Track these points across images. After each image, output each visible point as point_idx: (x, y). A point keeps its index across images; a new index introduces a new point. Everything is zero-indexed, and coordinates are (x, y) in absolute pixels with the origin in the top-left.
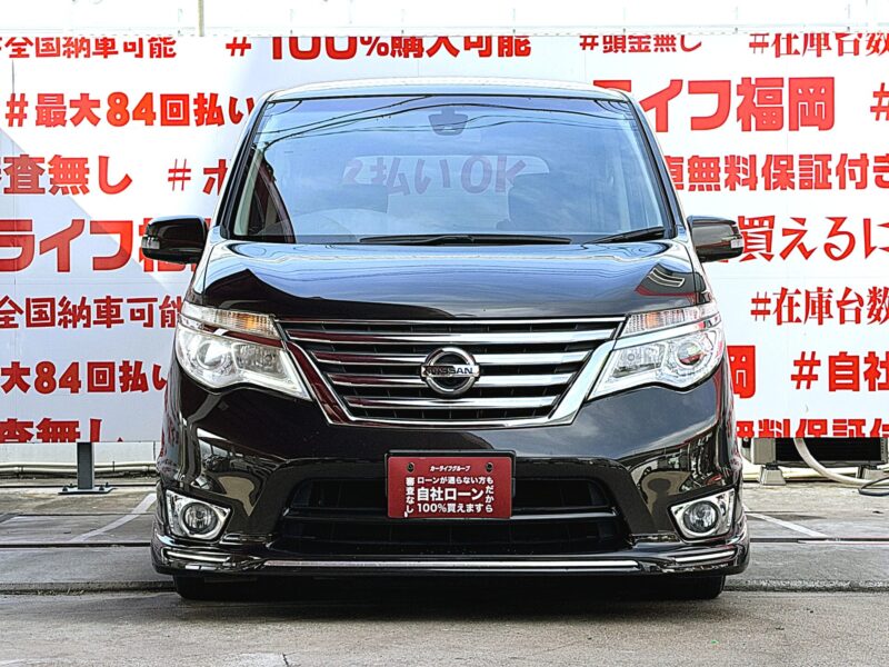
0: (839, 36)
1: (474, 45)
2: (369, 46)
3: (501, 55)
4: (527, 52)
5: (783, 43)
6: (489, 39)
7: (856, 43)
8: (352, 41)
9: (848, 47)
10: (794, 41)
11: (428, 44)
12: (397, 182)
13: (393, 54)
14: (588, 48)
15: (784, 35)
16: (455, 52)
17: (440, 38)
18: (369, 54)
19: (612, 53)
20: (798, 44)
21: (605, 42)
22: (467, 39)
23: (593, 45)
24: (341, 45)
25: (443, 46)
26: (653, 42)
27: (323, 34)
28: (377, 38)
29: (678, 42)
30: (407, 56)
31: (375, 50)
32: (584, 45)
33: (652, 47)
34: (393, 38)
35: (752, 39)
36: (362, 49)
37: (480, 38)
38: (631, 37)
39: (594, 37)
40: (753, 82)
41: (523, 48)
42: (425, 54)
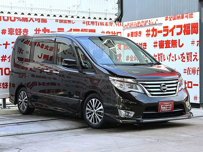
0: (96, 22)
1: (37, 20)
2: (18, 19)
3: (42, 22)
4: (46, 22)
6: (40, 19)
7: (98, 23)
8: (15, 18)
9: (97, 24)
10: (89, 23)
11: (29, 19)
13: (22, 21)
14: (57, 22)
16: (34, 21)
17: (31, 18)
18: (18, 21)
19: (61, 23)
20: (90, 23)
22: (36, 19)
23: (58, 21)
24: (13, 19)
25: (31, 20)
26: (67, 21)
27: (9, 16)
29: (71, 22)
30: (25, 22)
31: (19, 20)
32: (56, 21)
33: (67, 22)
34: (22, 18)
35: (83, 22)
36: (17, 20)
37: (38, 19)
38: (64, 20)
39: (58, 20)
40: (83, 30)
41: (46, 21)
42: (28, 21)
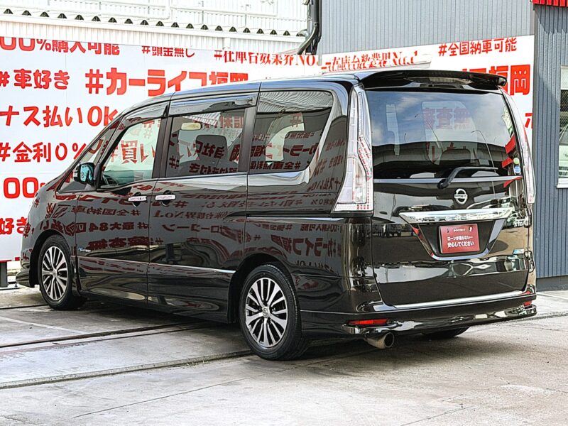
0: (250, 54)
1: (93, 48)
2: (41, 45)
3: (106, 53)
4: (118, 53)
5: (228, 55)
6: (100, 45)
7: (256, 57)
8: (33, 40)
9: (253, 59)
10: (232, 55)
11: (71, 45)
12: (56, 120)
13: (53, 50)
14: (146, 52)
15: (228, 52)
16: (84, 51)
17: (76, 42)
18: (41, 49)
19: (156, 56)
20: (234, 57)
21: (153, 50)
22: (89, 44)
23: (148, 51)
24: (27, 43)
25: (78, 47)
26: (174, 51)
27: (17, 36)
28: (45, 40)
29: (184, 52)
30: (60, 51)
31: (44, 47)
32: (144, 51)
33: (173, 54)
34: (53, 41)
35: (215, 53)
36: (38, 46)
37: (95, 44)
38: (164, 48)
39: (148, 47)
40: (216, 74)
41: (116, 51)
42: (69, 50)
